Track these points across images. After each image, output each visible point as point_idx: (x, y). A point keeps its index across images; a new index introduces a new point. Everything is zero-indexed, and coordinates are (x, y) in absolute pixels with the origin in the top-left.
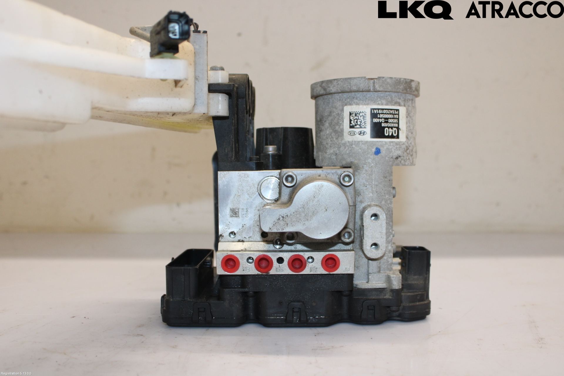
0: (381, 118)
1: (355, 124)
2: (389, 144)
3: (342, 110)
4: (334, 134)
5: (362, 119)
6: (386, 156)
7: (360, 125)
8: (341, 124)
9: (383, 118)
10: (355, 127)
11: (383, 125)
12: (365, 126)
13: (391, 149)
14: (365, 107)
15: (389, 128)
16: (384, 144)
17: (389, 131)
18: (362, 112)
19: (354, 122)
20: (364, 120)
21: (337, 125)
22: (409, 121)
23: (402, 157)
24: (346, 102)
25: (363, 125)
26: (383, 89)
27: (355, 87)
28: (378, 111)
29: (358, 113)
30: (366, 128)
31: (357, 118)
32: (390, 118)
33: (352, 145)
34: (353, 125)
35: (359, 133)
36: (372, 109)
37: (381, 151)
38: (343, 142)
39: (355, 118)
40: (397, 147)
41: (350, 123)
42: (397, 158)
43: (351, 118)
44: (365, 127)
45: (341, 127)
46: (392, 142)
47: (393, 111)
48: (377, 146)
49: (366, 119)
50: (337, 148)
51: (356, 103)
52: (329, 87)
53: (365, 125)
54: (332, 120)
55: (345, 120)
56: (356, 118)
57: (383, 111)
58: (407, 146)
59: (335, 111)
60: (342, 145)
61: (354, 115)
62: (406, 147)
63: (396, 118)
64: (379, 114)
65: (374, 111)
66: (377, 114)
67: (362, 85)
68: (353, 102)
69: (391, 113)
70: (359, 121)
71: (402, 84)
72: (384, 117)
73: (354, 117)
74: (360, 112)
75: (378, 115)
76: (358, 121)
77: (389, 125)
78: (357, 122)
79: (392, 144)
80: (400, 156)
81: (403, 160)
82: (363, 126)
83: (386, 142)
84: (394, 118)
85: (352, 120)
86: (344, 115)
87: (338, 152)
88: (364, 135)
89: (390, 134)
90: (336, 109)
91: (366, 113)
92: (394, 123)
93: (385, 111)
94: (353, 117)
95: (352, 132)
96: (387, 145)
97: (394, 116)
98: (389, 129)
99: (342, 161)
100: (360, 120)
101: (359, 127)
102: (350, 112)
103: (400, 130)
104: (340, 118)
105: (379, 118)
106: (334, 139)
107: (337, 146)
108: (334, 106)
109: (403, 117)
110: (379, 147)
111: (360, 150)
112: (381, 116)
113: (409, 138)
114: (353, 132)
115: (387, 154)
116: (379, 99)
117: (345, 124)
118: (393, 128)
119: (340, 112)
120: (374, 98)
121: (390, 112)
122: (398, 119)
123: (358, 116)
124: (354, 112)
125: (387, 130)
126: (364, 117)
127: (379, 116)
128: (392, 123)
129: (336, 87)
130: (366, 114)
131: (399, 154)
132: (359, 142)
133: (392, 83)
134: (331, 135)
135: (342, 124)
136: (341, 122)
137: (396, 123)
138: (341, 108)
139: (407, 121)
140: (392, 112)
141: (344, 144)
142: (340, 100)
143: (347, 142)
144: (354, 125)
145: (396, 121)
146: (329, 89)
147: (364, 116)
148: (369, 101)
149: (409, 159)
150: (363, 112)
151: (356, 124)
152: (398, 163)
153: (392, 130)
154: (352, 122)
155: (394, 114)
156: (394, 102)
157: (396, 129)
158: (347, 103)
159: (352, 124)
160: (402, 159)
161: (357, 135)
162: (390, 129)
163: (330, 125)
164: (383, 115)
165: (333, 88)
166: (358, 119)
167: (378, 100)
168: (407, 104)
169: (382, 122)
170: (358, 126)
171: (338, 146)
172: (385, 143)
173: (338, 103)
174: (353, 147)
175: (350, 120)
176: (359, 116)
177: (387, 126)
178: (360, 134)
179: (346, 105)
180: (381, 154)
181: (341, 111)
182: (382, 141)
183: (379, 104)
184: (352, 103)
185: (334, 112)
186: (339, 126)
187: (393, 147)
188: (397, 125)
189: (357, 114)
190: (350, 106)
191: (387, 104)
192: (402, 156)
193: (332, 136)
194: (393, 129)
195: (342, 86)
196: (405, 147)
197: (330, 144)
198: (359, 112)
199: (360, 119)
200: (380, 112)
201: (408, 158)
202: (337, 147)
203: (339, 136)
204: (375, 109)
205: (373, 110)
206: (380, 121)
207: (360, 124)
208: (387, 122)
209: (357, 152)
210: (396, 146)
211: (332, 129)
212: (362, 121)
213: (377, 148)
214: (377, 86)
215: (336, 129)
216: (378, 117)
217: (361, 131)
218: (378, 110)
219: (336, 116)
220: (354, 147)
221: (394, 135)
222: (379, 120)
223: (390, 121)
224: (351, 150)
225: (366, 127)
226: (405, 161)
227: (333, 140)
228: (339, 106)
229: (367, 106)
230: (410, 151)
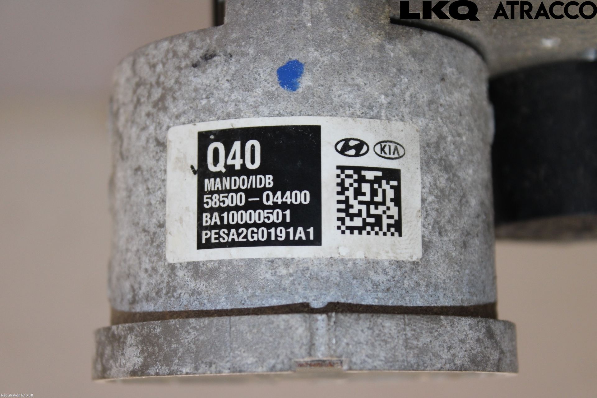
0: (275, 206)
1: (380, 186)
2: (242, 106)
3: (426, 246)
4: (450, 157)
5: (352, 201)
6: (255, 60)
7: (362, 180)
8: (430, 193)
9: (269, 207)
10: (379, 174)
11: (268, 180)
12: (343, 176)
13: (232, 89)
14: (344, 252)
15: (244, 171)
16: (262, 104)
17: (243, 156)
18: (356, 232)
19: (384, 191)
20: (347, 198)
21: (442, 191)
22: (151, 214)
23: (183, 64)
24: (415, 278)
25: (351, 181)
26: (273, 322)
27: (386, 331)
28: (288, 234)
29: (368, 228)
30: (338, 167)
31: (372, 207)
32: (237, 208)
33: (390, 103)
34: (388, 183)
35: (365, 149)
36: (317, 241)
37: (275, 77)
38: (421, 122)
39: (381, 208)
40: (207, 98)
41: (397, 190)
42: (208, 57)
43: (396, 208)
44: (343, 172)
45: (429, 179)
46: (229, 116)
47: (226, 239)
48: (293, 95)
49: (339, 202)
50: (442, 101)
51: (380, 270)
52: (478, 340)
53: (343, 180)
54: (459, 213)
55: (418, 204)
56: (376, 208)
57: (269, 234)
58: (161, 114)
59: (451, 245)
60: (426, 108)
61: (385, 221)
62: (165, 109)
63: (211, 210)
64: (284, 224)
65: (307, 234)
66: (294, 223)
67: (362, 337)
68: (391, 273)
69: (233, 231)
70: (364, 194)
71: (188, 351)
72: (264, 213)
73: (384, 212)
74: (360, 233)
75: (288, 220)
76: (367, 198)
77: (240, 182)
78: (374, 193)
79: (231, 108)
80: (195, 65)
81: (180, 54)
82: (348, 176)
83: (257, 113)
84: (221, 210)
85: (392, 200)
86: (420, 224)
87: (438, 87)
88: (347, 141)
89: (237, 145)
90: (447, 255)
91: (339, 228)
92: (218, 192)
93: (261, 234)
94: (388, 213)
95: (392, 156)
96: (251, 100)
97: (222, 219)
98: (243, 165)
99: (423, 49)
100: (360, 198)
101: (363, 173)
102: (400, 235)
103: (192, 167)
104: (434, 214)
105: (284, 206)
106: (450, 138)
107: (441, 110)
108: (457, 268)
109: (181, 220)
110: (284, 92)
111: (360, 81)
112: (275, 217)
113: (152, 145)
114: (388, 156)
115: (252, 66)
116: (286, 283)
117: (418, 187)
118: (224, 170)
119: (435, 238)
120: (305, 289)
121: (239, 235)
122: (201, 210)
123: (369, 215)
124: (385, 234)
125: (253, 162)
126: (346, 211)
127: (284, 216)
128: (231, 191)
129: (456, 339)
130: (339, 223)
131: (200, 73)
132: (364, 115)
133: (232, 350)
134: (462, 158)
135: (427, 190)
136: (431, 198)
137: (212, 193)
138: (432, 256)
139: (164, 207)
140: (228, 235)
141: (416, 113)
142: (436, 288)
143: (407, 118)
144: (384, 182)
145: (214, 202)
146: (478, 334)
147: (348, 214)
148: (324, 274)
149: (153, 66)
150: (352, 229)
151: (376, 186)
152: (203, 40)
153: (230, 162)
154: (390, 194)
155: (222, 226)
156: (222, 277)
157: (212, 168)
158: (412, 270)
159: (392, 187)
160: (186, 56)
161: (371, 140)
162: (238, 167)
163: (464, 196)
164: (268, 218)
165: (467, 335)
166: (368, 204)
167: (291, 279)
168: (162, 275)
169: (274, 190)
170: (370, 175)
171: (438, 107)
172: (261, 108)
173: (443, 278)
174: (387, 96)
175: (397, 201)
176: (364, 215)
177: (253, 177)
178: (362, 143)
179: (415, 264)
180: (277, 67)
181: (430, 242)
182: (270, 115)
183: (287, 263)
184: (395, 270)
185: (455, 243)
186: (437, 188)
187: (226, 99)
188: (209, 184)
189: (372, 226)
190: (401, 258)
191: (253, 263)
192: (186, 66)
193: (457, 150)
194: (226, 166)
195: (436, 338)
196: (171, 106)
197: (464, 122)
198: (364, 232)
199: (360, 203)
200: (282, 233)
201: (159, 68)
202: (441, 105)
203: (437, 146)
204: (300, 242)
205: (312, 238)
206: (279, 194)
207: (360, 186)
208: (250, 192)
209: (371, 75)
210: (212, 101)
211: (459, 178)
212: (355, 198)
213: (293, 87)
214: (300, 330)
215: (446, 176)
216: (288, 212)
217: (357, 155)
218: (291, 238)
219: (449, 227)
220: (383, 97)
221: (220, 146)
222: (284, 200)
223: (239, 199)
224: (395, 85)
225: (339, 172)
226: (171, 55)
227: (453, 136)
228: (437, 265)
229: (336, 256)
230: (149, 96)
